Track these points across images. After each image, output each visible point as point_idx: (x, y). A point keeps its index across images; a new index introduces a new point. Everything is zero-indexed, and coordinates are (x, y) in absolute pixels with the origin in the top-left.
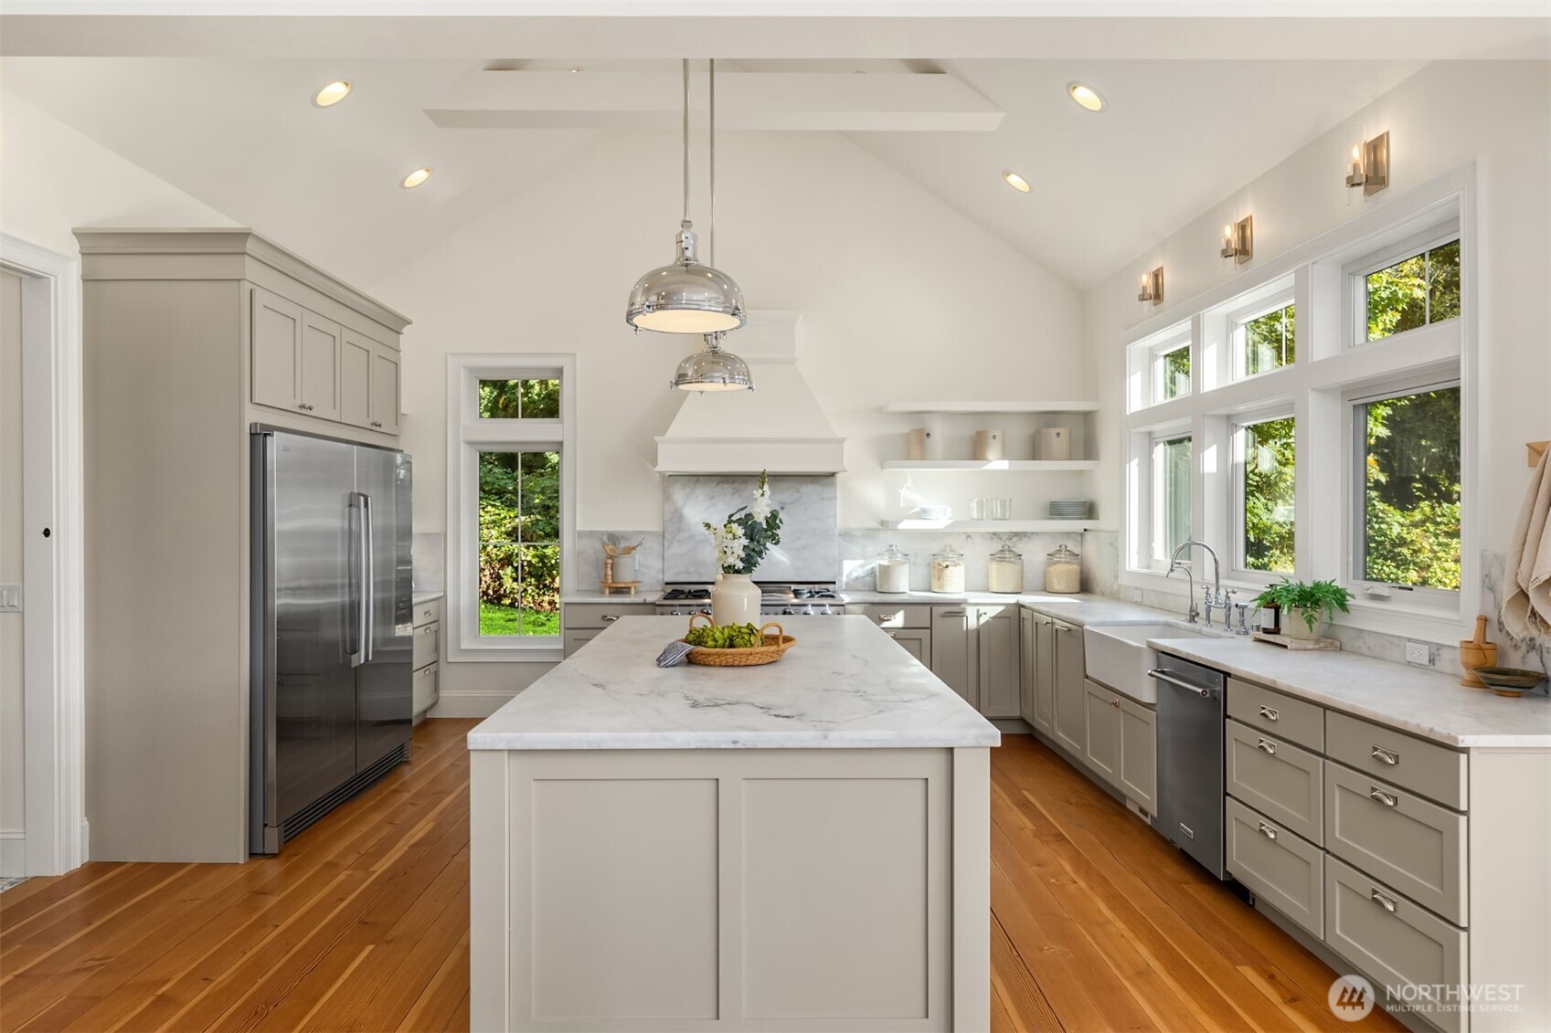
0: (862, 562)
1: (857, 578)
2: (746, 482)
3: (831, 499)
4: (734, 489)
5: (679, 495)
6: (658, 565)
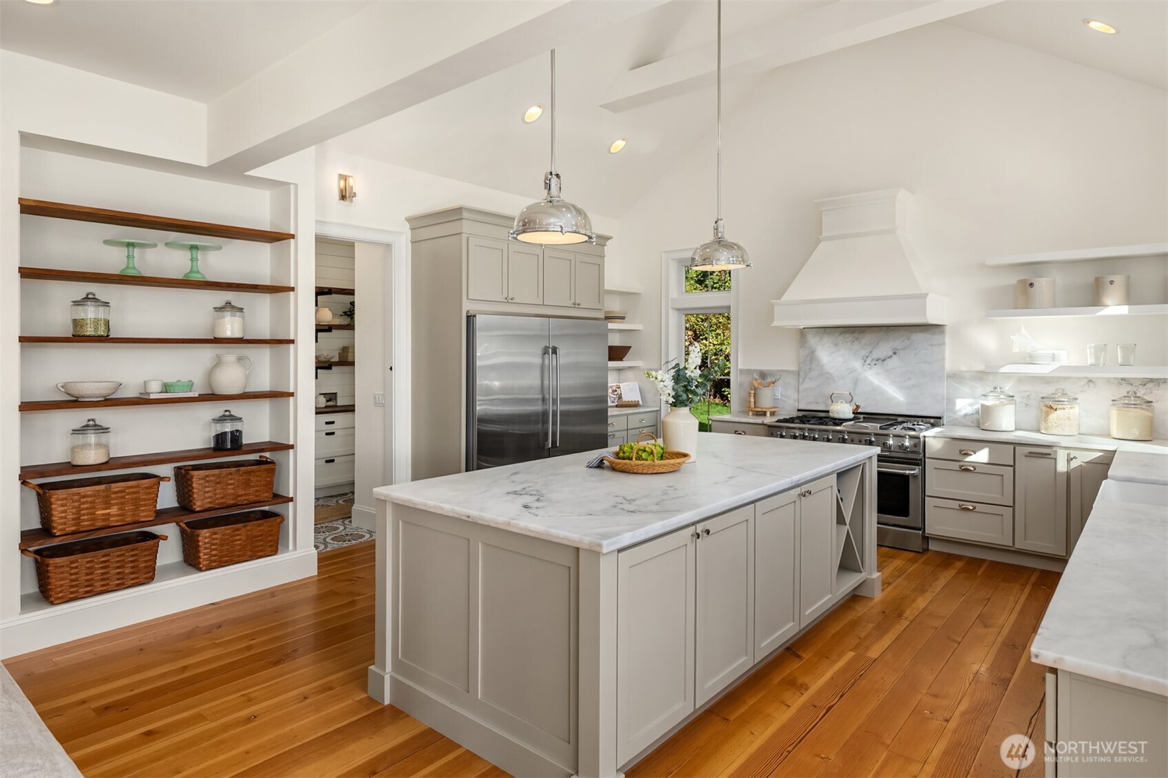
0: (971, 401)
1: (965, 415)
2: (863, 332)
3: (939, 345)
4: (854, 337)
5: (812, 340)
6: (795, 396)
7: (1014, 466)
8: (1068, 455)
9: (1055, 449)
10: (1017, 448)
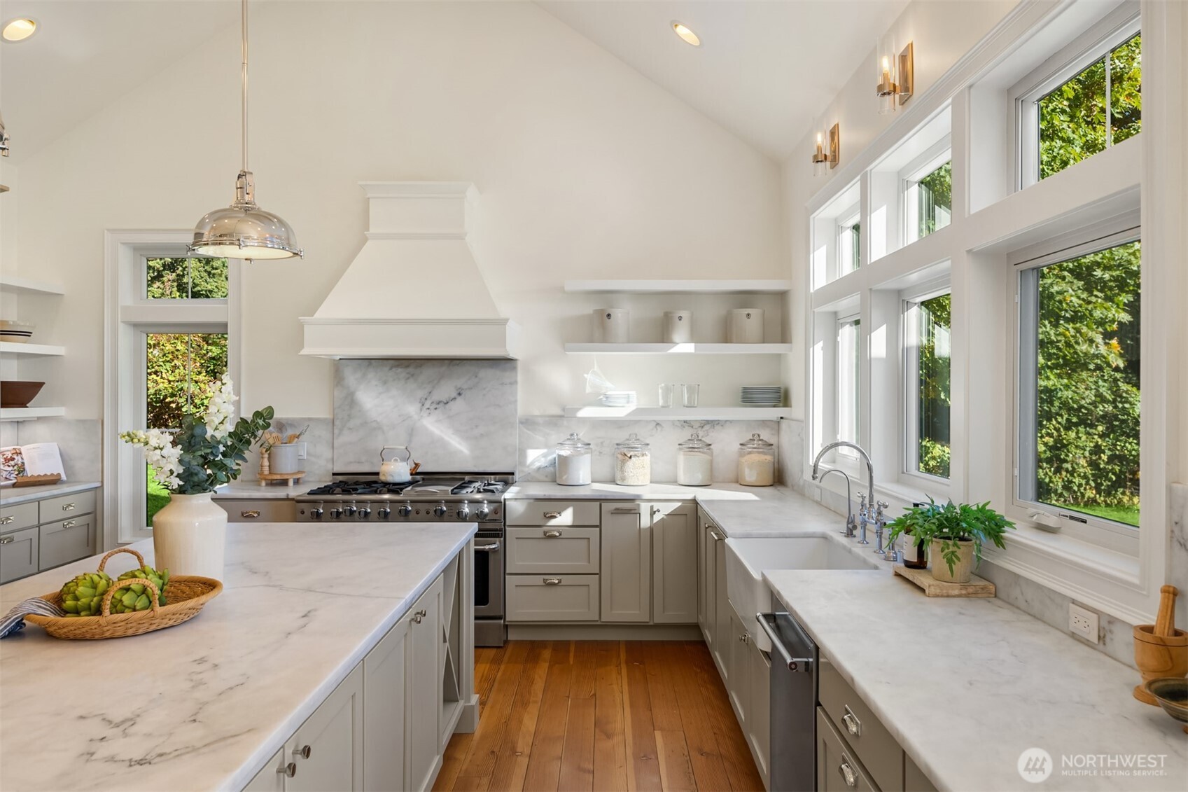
0: (545, 451)
1: (539, 468)
2: (421, 366)
3: (511, 384)
4: (408, 373)
5: (351, 378)
6: (328, 454)
7: (600, 526)
8: (652, 507)
9: (637, 502)
10: (603, 504)
